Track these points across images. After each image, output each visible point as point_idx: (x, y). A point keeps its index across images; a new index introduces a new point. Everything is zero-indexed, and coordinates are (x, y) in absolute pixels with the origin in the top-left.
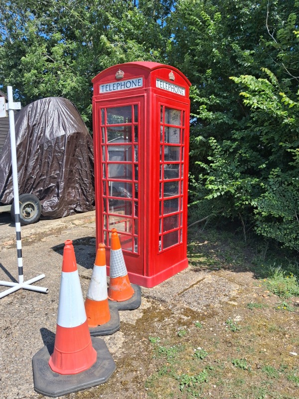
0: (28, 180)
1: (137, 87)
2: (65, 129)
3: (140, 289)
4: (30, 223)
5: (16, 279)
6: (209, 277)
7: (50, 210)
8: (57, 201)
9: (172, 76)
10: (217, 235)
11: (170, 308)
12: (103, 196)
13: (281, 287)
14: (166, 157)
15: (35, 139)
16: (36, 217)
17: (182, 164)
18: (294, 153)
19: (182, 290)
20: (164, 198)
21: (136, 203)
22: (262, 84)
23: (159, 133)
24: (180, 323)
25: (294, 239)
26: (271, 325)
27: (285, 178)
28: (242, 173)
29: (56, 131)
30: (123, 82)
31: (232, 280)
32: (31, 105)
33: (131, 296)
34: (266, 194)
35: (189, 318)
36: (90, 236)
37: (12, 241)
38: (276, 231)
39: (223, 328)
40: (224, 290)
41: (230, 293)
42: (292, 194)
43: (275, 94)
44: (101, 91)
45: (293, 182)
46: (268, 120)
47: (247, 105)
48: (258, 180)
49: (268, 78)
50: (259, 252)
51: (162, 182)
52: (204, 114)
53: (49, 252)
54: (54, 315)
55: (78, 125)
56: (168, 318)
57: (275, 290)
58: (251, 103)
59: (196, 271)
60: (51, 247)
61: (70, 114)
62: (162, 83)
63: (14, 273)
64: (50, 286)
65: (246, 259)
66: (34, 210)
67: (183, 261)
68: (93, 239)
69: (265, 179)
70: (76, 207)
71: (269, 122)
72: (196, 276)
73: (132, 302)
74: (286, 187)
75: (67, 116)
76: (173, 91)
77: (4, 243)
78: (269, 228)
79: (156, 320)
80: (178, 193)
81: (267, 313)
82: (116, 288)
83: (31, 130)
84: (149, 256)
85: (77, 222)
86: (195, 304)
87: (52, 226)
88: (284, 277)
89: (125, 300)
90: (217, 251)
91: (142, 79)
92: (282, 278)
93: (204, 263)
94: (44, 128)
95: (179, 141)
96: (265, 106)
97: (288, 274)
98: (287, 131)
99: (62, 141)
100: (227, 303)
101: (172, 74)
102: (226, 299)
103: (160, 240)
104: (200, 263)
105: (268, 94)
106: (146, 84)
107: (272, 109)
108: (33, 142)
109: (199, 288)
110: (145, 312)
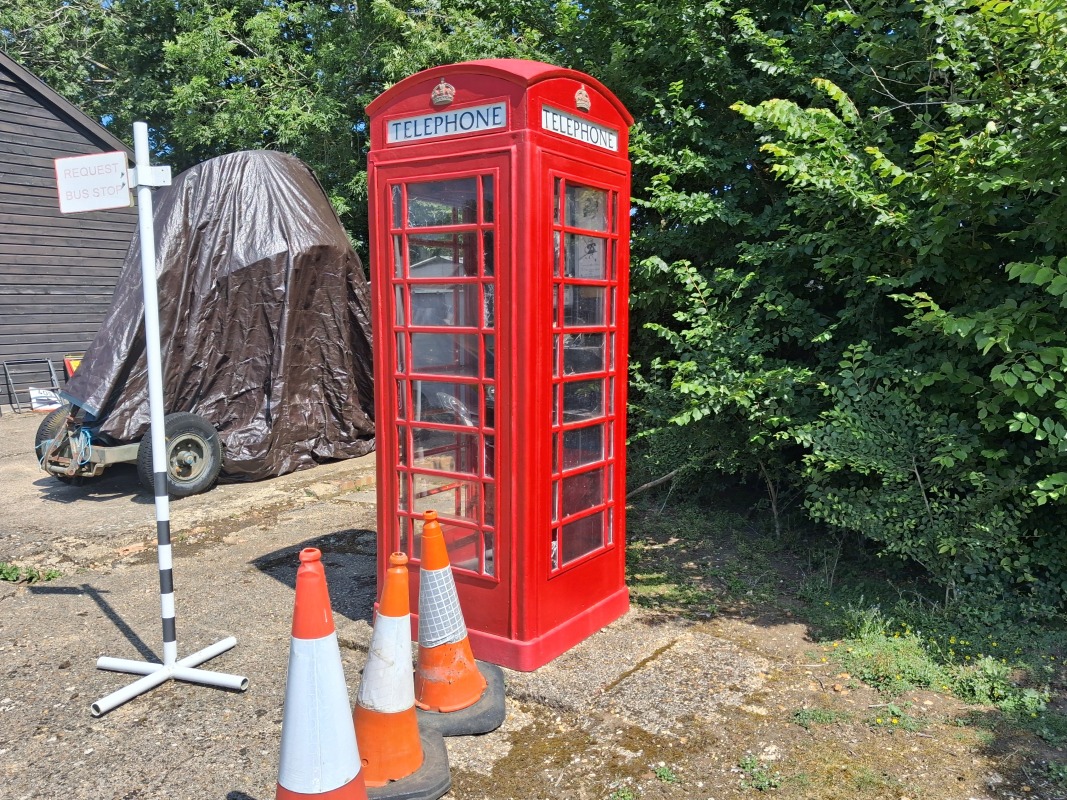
0: (188, 374)
1: (491, 126)
2: (286, 237)
3: (501, 674)
4: (190, 493)
5: (156, 653)
6: (687, 640)
7: (246, 455)
8: (265, 431)
9: (582, 98)
10: (700, 522)
11: (584, 727)
12: (398, 419)
13: (881, 663)
14: (570, 315)
15: (204, 263)
16: (208, 476)
17: (611, 333)
18: (909, 303)
19: (617, 676)
20: (565, 424)
21: (490, 438)
22: (817, 123)
23: (550, 252)
24: (614, 768)
25: (910, 530)
26: (862, 771)
27: (882, 369)
28: (766, 355)
29: (264, 242)
30: (451, 115)
31: (748, 647)
32: (193, 172)
33: (478, 696)
34: (836, 412)
35: (639, 754)
36: (358, 526)
37: (142, 544)
38: (862, 513)
39: (731, 781)
40: (730, 675)
41: (746, 683)
42: (904, 412)
43: (852, 150)
44: (391, 139)
45: (905, 379)
46: (835, 215)
47: (782, 177)
48: (810, 373)
49: (832, 105)
50: (817, 566)
51: (558, 381)
52: (663, 199)
53: (247, 572)
54: (265, 753)
55: (322, 227)
56: (582, 757)
57: (865, 671)
58: (792, 172)
59: (652, 622)
60: (251, 558)
61: (300, 197)
62: (557, 118)
63: (150, 635)
64: (249, 670)
65: (782, 587)
66: (201, 456)
67: (615, 595)
68: (366, 537)
69: (830, 372)
70: (315, 447)
71: (837, 220)
72: (652, 636)
73: (480, 712)
74: (887, 394)
75: (293, 203)
76: (585, 140)
77: (120, 551)
78: (844, 504)
79: (548, 762)
80: (600, 411)
81: (849, 735)
82: (437, 674)
83: (193, 239)
84: (526, 586)
85: (319, 489)
86: (653, 714)
87: (252, 500)
88: (888, 636)
89: (460, 708)
90: (705, 565)
91: (503, 105)
92: (883, 638)
93: (673, 601)
94: (230, 234)
95: (601, 272)
96: (828, 181)
97: (897, 629)
98: (885, 244)
99: (280, 268)
100: (738, 711)
101: (585, 93)
102: (735, 700)
103: (554, 539)
104: (661, 599)
105: (833, 148)
106: (514, 119)
107: (848, 188)
108: (201, 272)
109: (660, 669)
110: (516, 739)
